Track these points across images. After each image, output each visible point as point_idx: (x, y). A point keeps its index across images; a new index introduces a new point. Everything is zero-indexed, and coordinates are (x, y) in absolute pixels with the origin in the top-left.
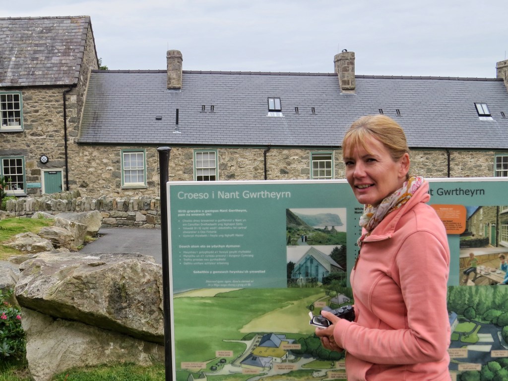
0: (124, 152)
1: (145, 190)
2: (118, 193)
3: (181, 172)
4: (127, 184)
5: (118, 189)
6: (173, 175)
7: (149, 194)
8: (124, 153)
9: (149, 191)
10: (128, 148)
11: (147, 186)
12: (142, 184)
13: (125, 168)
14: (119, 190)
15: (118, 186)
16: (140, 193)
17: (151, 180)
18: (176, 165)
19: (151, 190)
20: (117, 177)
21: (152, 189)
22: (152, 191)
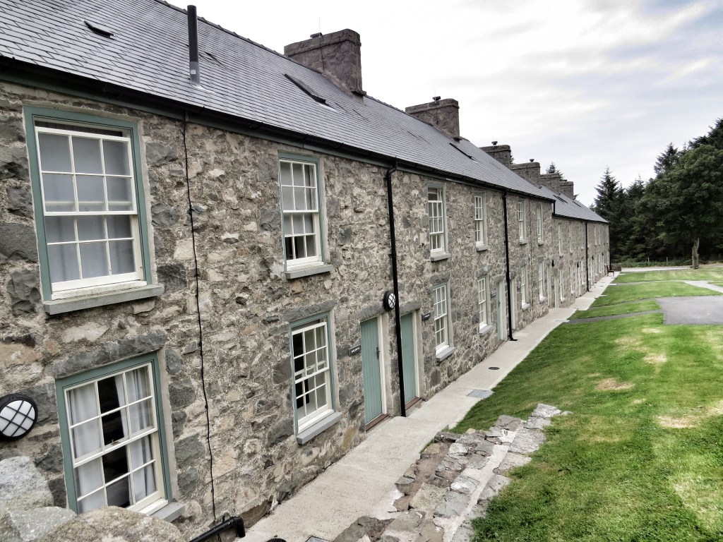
0: (38, 124)
1: (152, 304)
2: (29, 341)
3: (252, 226)
4: (63, 291)
5: (23, 322)
6: (236, 236)
7: (165, 321)
8: (39, 129)
9: (165, 305)
10: (64, 104)
11: (156, 285)
12: (129, 282)
13: (49, 209)
14: (35, 324)
15: (25, 303)
16: (131, 320)
17: (169, 261)
18: (240, 198)
19: (171, 304)
20: (18, 255)
21: (176, 295)
22: (177, 303)
